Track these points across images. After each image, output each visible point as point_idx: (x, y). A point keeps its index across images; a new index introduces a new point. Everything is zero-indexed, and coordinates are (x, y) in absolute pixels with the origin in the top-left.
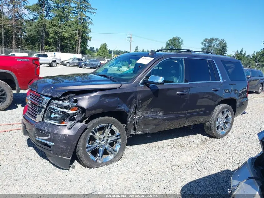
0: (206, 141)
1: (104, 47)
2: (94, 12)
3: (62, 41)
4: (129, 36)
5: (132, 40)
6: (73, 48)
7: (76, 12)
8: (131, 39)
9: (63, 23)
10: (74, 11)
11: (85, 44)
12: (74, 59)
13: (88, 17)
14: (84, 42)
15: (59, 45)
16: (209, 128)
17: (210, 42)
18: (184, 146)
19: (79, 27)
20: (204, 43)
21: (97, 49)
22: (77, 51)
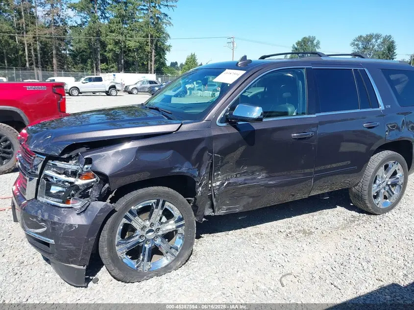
0: (354, 221)
1: (192, 60)
2: (173, 6)
3: (127, 55)
4: (229, 40)
5: (235, 45)
6: (143, 64)
7: (145, 8)
8: (233, 45)
9: (126, 26)
10: (142, 7)
11: (161, 58)
12: (143, 82)
13: (164, 14)
14: (160, 55)
15: (123, 61)
16: (359, 197)
17: (367, 40)
18: (311, 233)
19: (151, 31)
20: (356, 43)
21: (182, 65)
22: (149, 69)
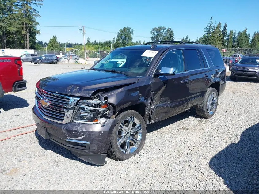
0: (201, 122)
1: (54, 40)
2: (41, 4)
3: (7, 36)
4: (81, 28)
5: (85, 32)
6: (20, 43)
7: (19, 4)
8: (84, 31)
9: (5, 16)
10: (17, 3)
11: (33, 38)
12: (27, 55)
13: (34, 9)
14: (33, 36)
15: (5, 41)
16: (202, 110)
17: (158, 30)
18: (187, 129)
19: (26, 21)
20: (153, 31)
21: (46, 43)
22: (26, 46)
